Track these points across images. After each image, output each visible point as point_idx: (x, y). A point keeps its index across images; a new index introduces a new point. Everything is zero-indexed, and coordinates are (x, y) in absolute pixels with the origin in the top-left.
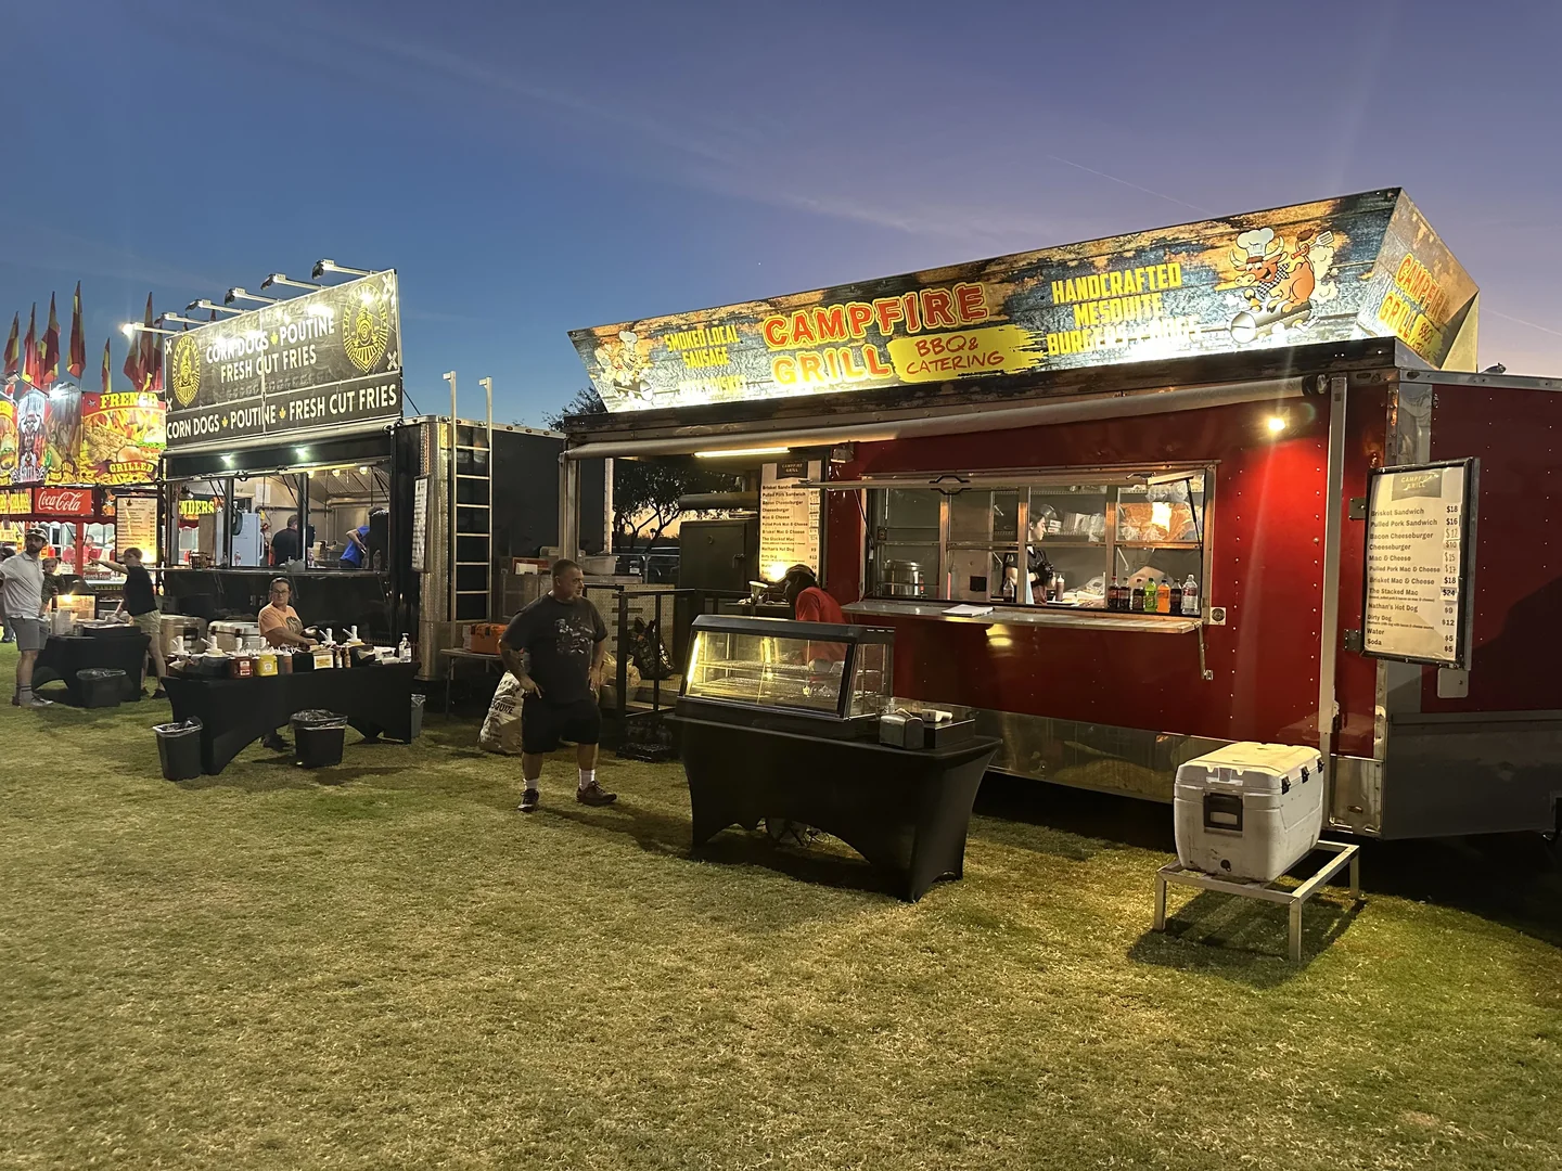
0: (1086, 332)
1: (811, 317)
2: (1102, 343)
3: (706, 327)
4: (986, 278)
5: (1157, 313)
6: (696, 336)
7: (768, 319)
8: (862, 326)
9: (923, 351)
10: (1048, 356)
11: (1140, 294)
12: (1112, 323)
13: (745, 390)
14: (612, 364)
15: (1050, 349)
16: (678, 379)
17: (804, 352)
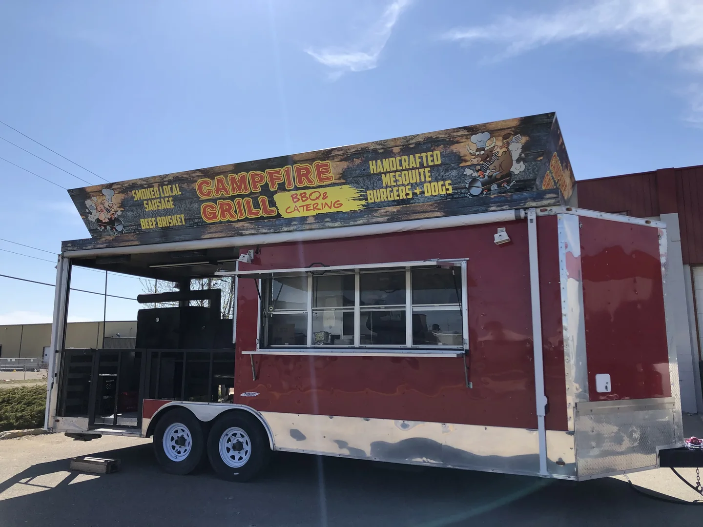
0: (389, 189)
1: (226, 179)
2: (398, 196)
3: (159, 186)
4: (332, 158)
5: (428, 179)
6: (153, 191)
7: (200, 181)
8: (259, 185)
9: (295, 200)
10: (367, 203)
11: (418, 168)
12: (403, 185)
13: (184, 223)
14: (97, 209)
15: (369, 199)
16: (140, 217)
17: (222, 200)
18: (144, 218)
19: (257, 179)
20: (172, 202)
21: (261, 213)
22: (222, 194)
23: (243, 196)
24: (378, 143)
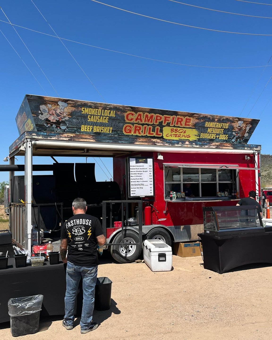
1: (143, 115)
2: (211, 137)
3: (103, 109)
4: (193, 117)
5: (222, 133)
6: (97, 111)
7: (129, 112)
8: (158, 121)
9: (172, 131)
10: (200, 138)
11: (220, 128)
12: (214, 134)
13: (111, 132)
14: (49, 112)
15: (201, 136)
16: (82, 124)
17: (137, 125)
18: (85, 125)
19: (159, 118)
20: (108, 120)
21: (155, 134)
22: (139, 122)
23: (148, 125)
24: (211, 116)
